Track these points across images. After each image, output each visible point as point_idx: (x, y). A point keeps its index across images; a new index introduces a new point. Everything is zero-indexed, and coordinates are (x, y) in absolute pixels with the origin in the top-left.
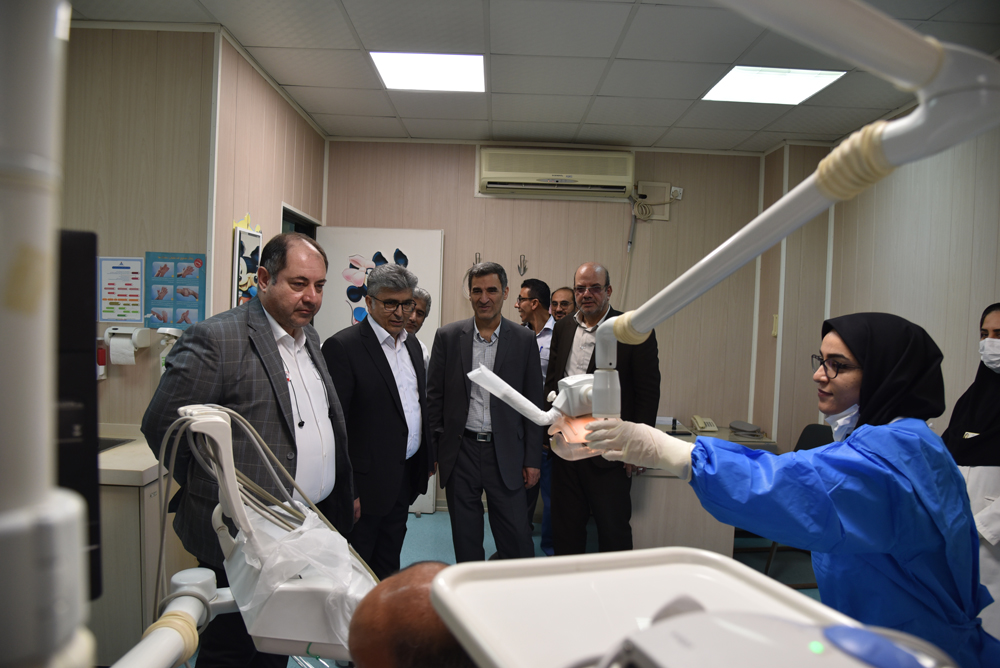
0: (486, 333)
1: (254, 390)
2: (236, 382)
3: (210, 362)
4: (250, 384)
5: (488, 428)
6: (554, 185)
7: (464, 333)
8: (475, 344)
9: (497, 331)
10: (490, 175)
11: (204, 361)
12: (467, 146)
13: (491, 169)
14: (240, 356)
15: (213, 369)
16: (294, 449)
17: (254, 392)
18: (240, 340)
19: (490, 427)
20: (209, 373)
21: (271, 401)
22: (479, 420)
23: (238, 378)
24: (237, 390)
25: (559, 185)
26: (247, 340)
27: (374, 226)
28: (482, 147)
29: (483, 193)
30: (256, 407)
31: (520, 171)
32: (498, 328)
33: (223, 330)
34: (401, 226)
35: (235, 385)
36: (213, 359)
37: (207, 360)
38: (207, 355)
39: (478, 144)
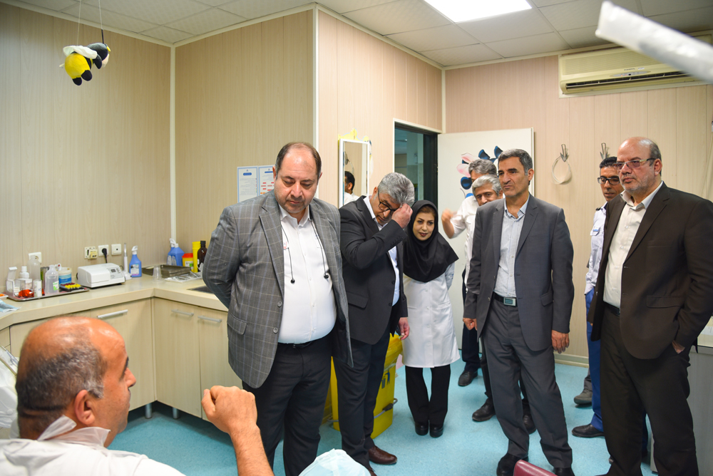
0: (514, 210)
1: (258, 254)
2: (247, 248)
3: (230, 233)
4: (256, 249)
5: (513, 294)
6: (628, 78)
7: (497, 210)
8: (504, 220)
9: (524, 208)
10: (567, 77)
11: (227, 233)
12: (550, 57)
13: (568, 73)
14: (250, 230)
15: (231, 238)
16: (282, 299)
17: (258, 256)
18: (251, 218)
19: (514, 293)
20: (230, 241)
21: (268, 263)
22: (504, 286)
23: (248, 245)
24: (247, 254)
25: (633, 78)
26: (258, 218)
27: (481, 129)
28: (563, 55)
29: (566, 94)
30: (258, 267)
31: (594, 71)
32: (525, 206)
33: (240, 212)
34: (500, 128)
35: (246, 250)
36: (232, 232)
37: (229, 232)
38: (229, 229)
39: (559, 53)
